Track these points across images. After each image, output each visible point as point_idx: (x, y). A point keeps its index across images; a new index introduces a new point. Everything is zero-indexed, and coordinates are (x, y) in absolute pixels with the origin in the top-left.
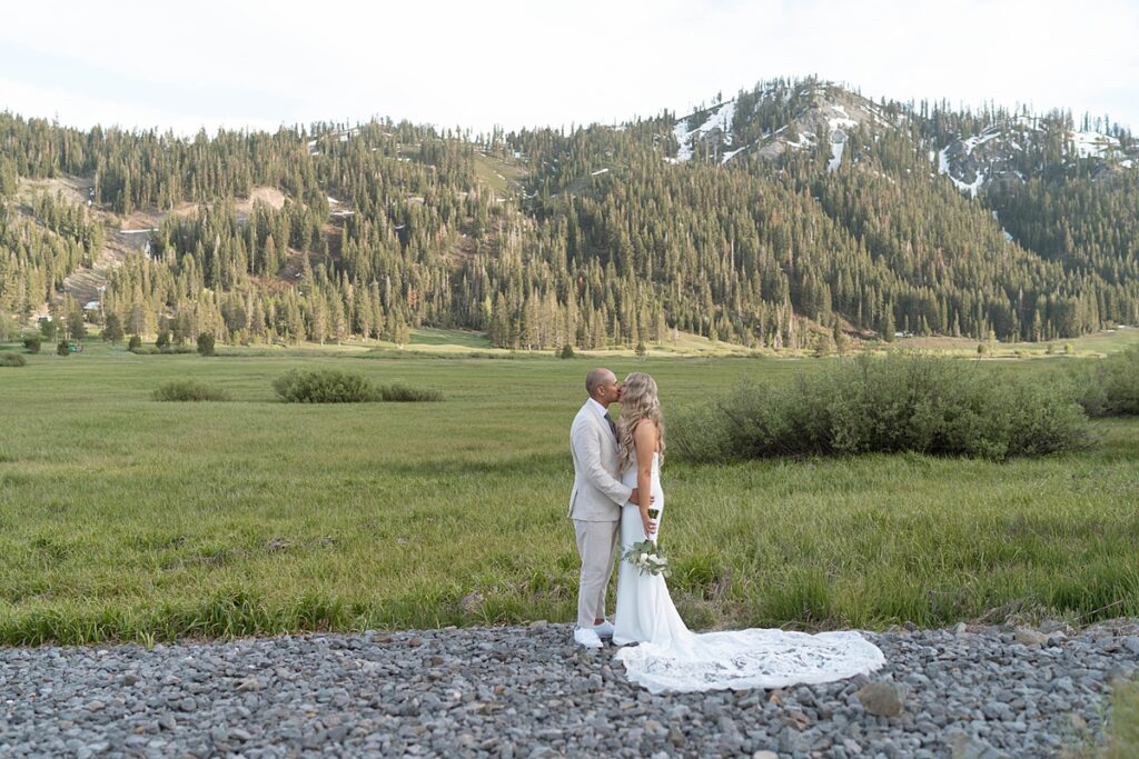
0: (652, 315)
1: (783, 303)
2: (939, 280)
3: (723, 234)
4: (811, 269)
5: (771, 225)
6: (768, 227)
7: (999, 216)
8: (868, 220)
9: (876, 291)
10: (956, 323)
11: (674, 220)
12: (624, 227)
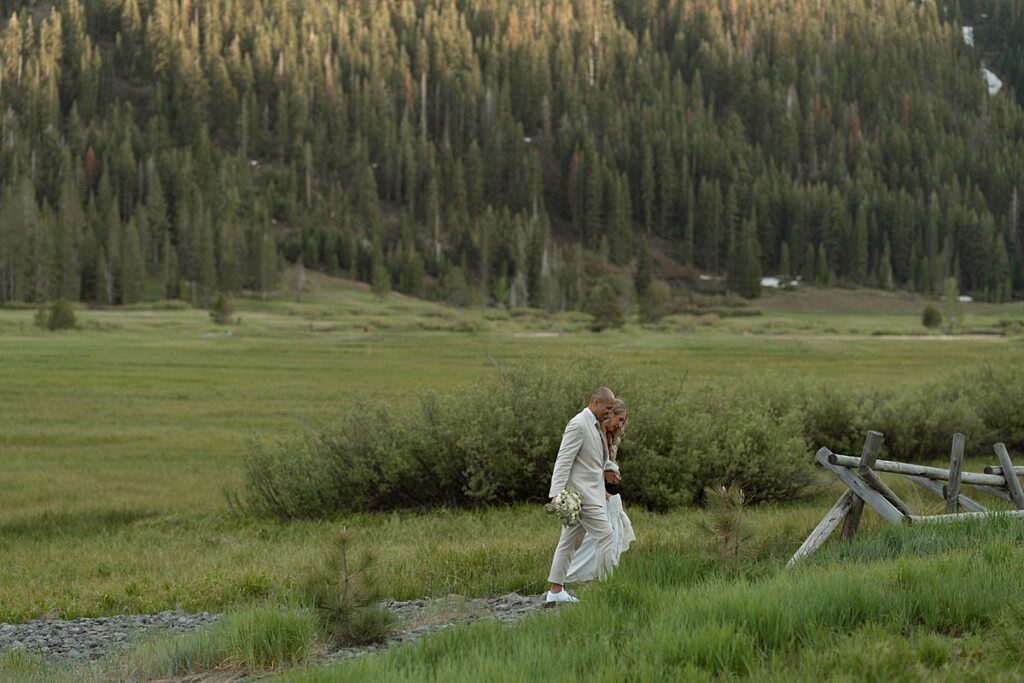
0: (249, 235)
1: (530, 213)
2: (851, 168)
3: (404, 59)
4: (591, 140)
5: (506, 43)
6: (499, 48)
7: (976, 36)
8: (709, 39)
9: (725, 191)
10: (886, 259)
11: (298, 26)
12: (187, 33)
